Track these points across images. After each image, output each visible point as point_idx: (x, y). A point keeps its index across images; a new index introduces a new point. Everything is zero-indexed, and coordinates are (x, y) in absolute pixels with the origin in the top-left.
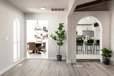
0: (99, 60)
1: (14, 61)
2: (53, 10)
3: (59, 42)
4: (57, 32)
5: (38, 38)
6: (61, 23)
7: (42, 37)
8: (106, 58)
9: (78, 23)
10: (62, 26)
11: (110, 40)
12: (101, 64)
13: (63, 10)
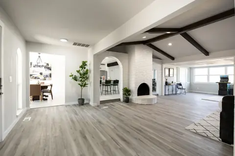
0: (119, 100)
1: (17, 114)
2: (75, 44)
3: (80, 83)
4: (78, 72)
5: (36, 78)
6: (84, 61)
7: (42, 77)
8: (126, 96)
9: (102, 63)
10: (86, 65)
11: (129, 79)
12: (122, 102)
13: (87, 46)
